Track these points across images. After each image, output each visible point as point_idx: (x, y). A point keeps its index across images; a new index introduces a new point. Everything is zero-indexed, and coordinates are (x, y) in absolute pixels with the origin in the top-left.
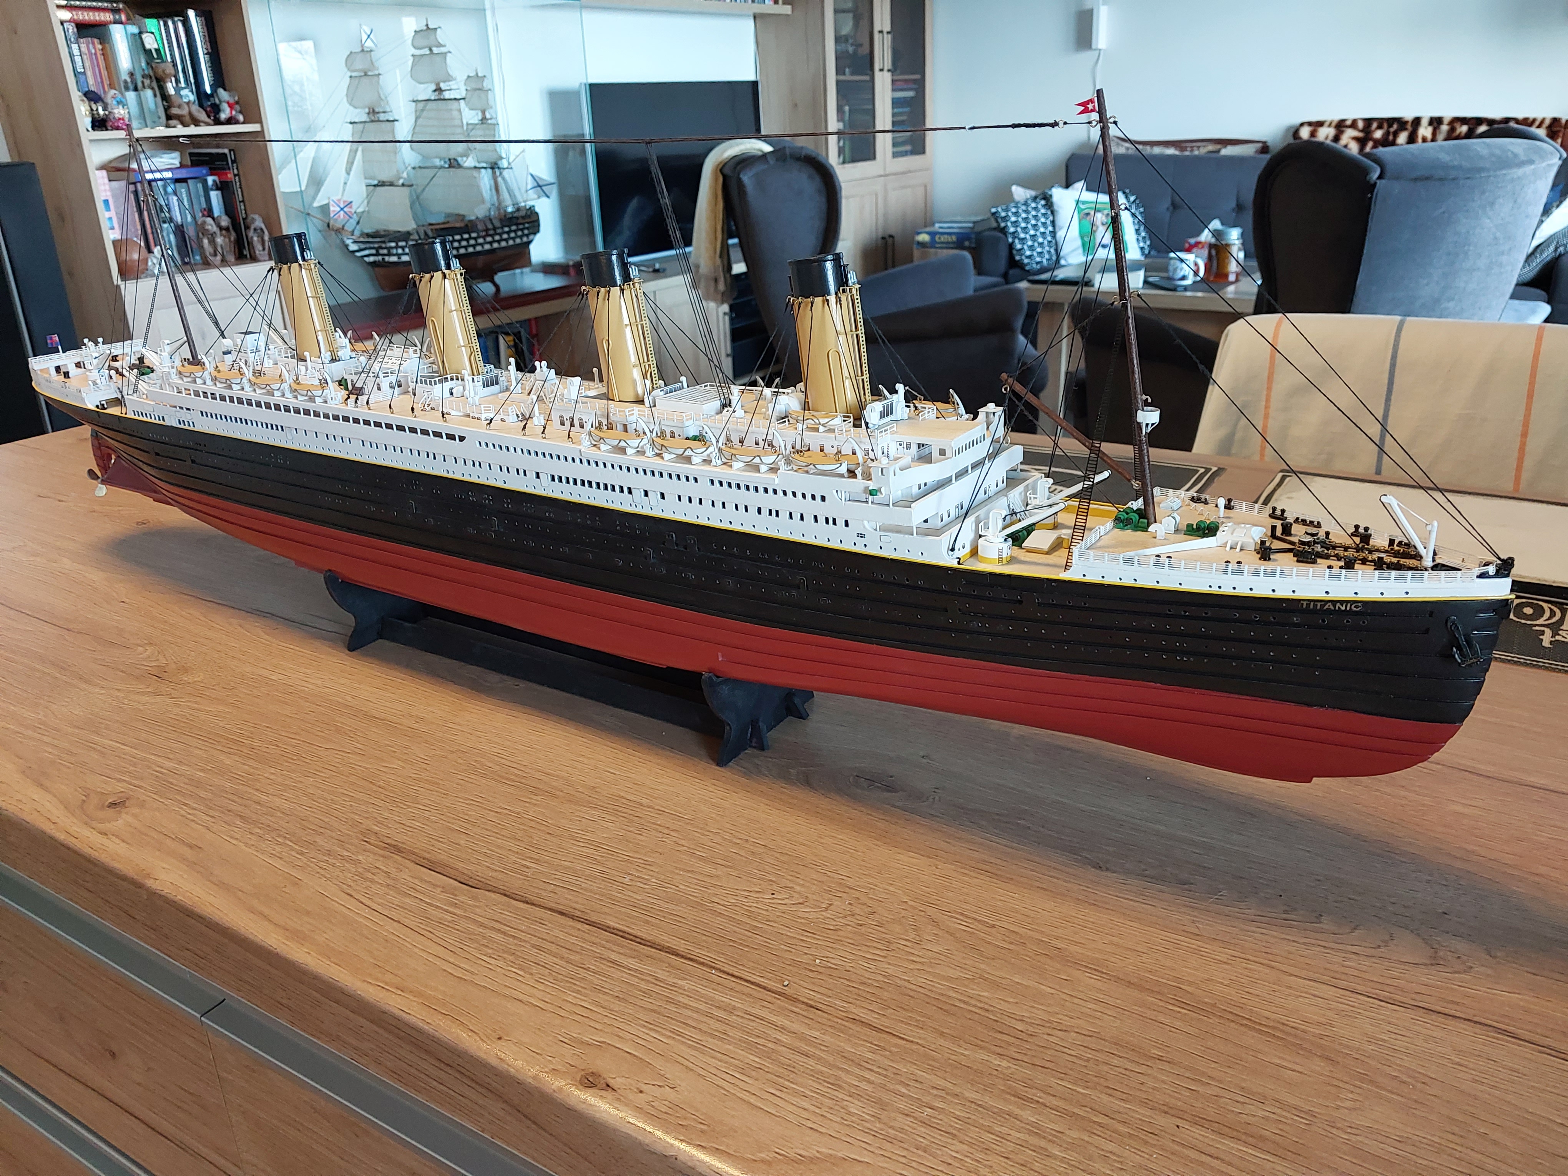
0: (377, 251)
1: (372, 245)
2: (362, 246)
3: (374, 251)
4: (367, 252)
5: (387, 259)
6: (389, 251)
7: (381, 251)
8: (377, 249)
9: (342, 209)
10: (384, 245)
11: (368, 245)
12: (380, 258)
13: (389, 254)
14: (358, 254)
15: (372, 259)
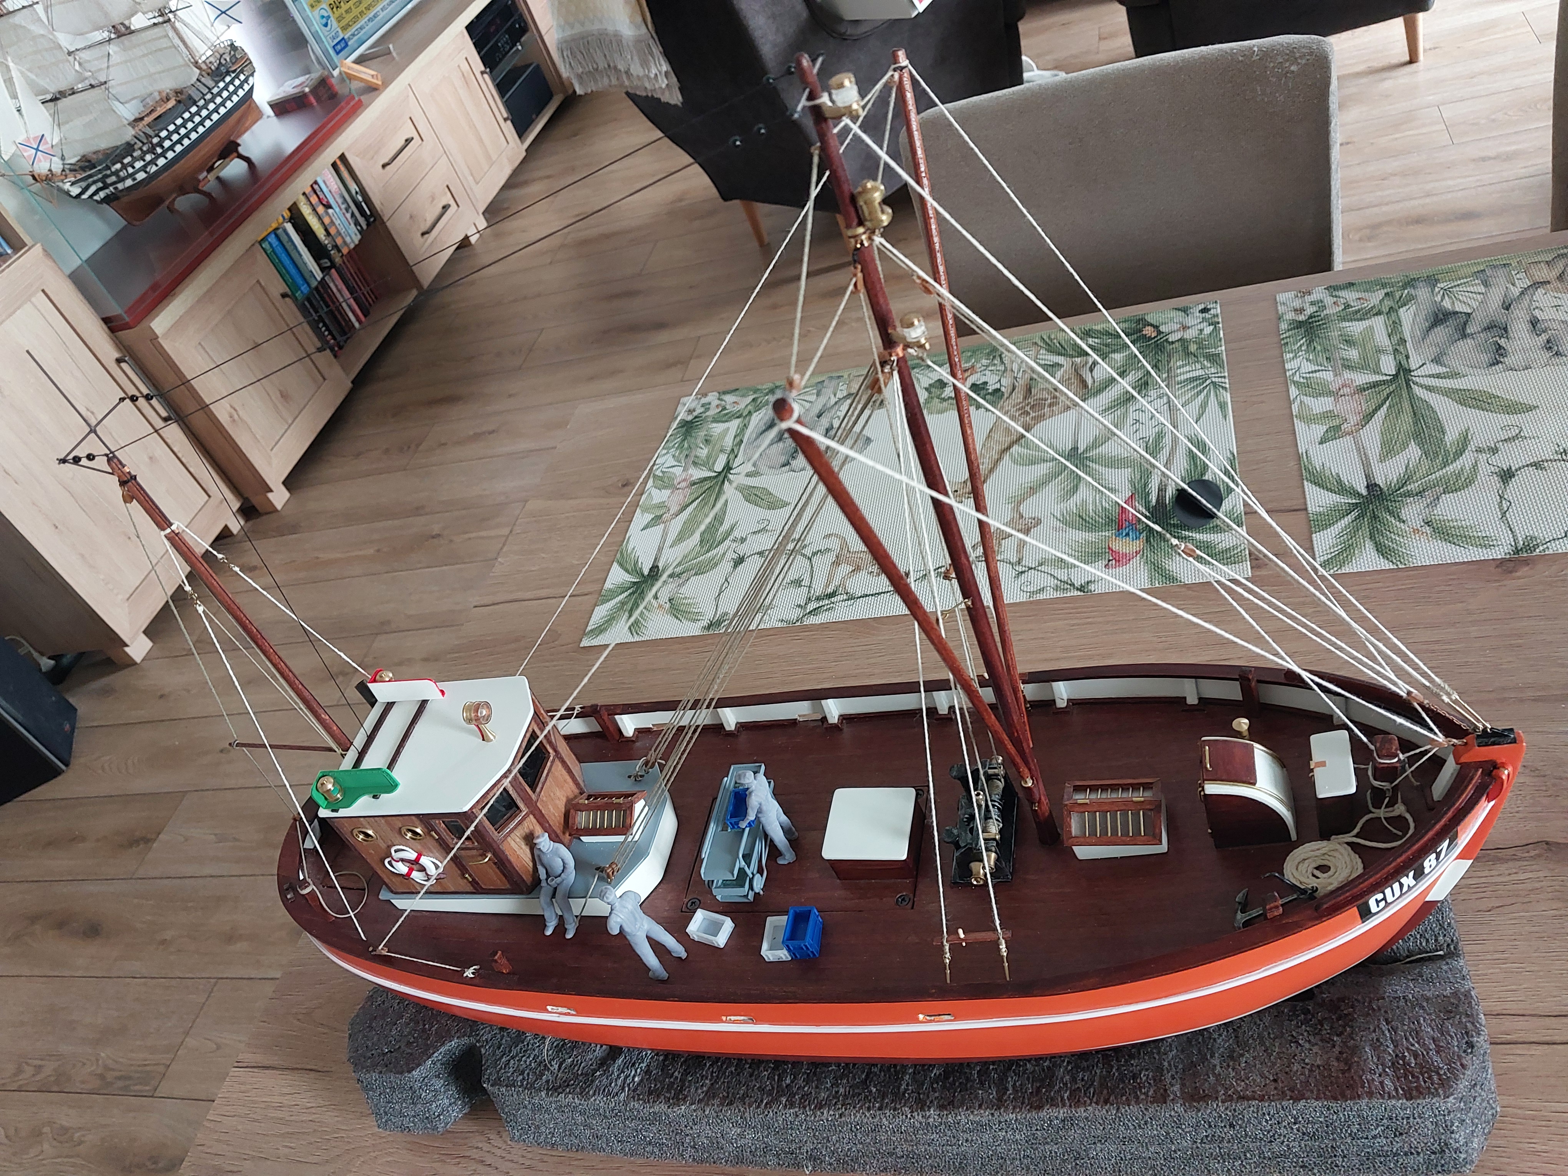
0: (104, 182)
1: (95, 178)
2: (84, 184)
3: (100, 185)
4: (93, 189)
5: (120, 186)
6: (118, 176)
7: (109, 181)
8: (103, 180)
9: (37, 150)
10: (108, 172)
11: (91, 180)
12: (111, 188)
13: (123, 180)
14: (84, 197)
15: (102, 194)
